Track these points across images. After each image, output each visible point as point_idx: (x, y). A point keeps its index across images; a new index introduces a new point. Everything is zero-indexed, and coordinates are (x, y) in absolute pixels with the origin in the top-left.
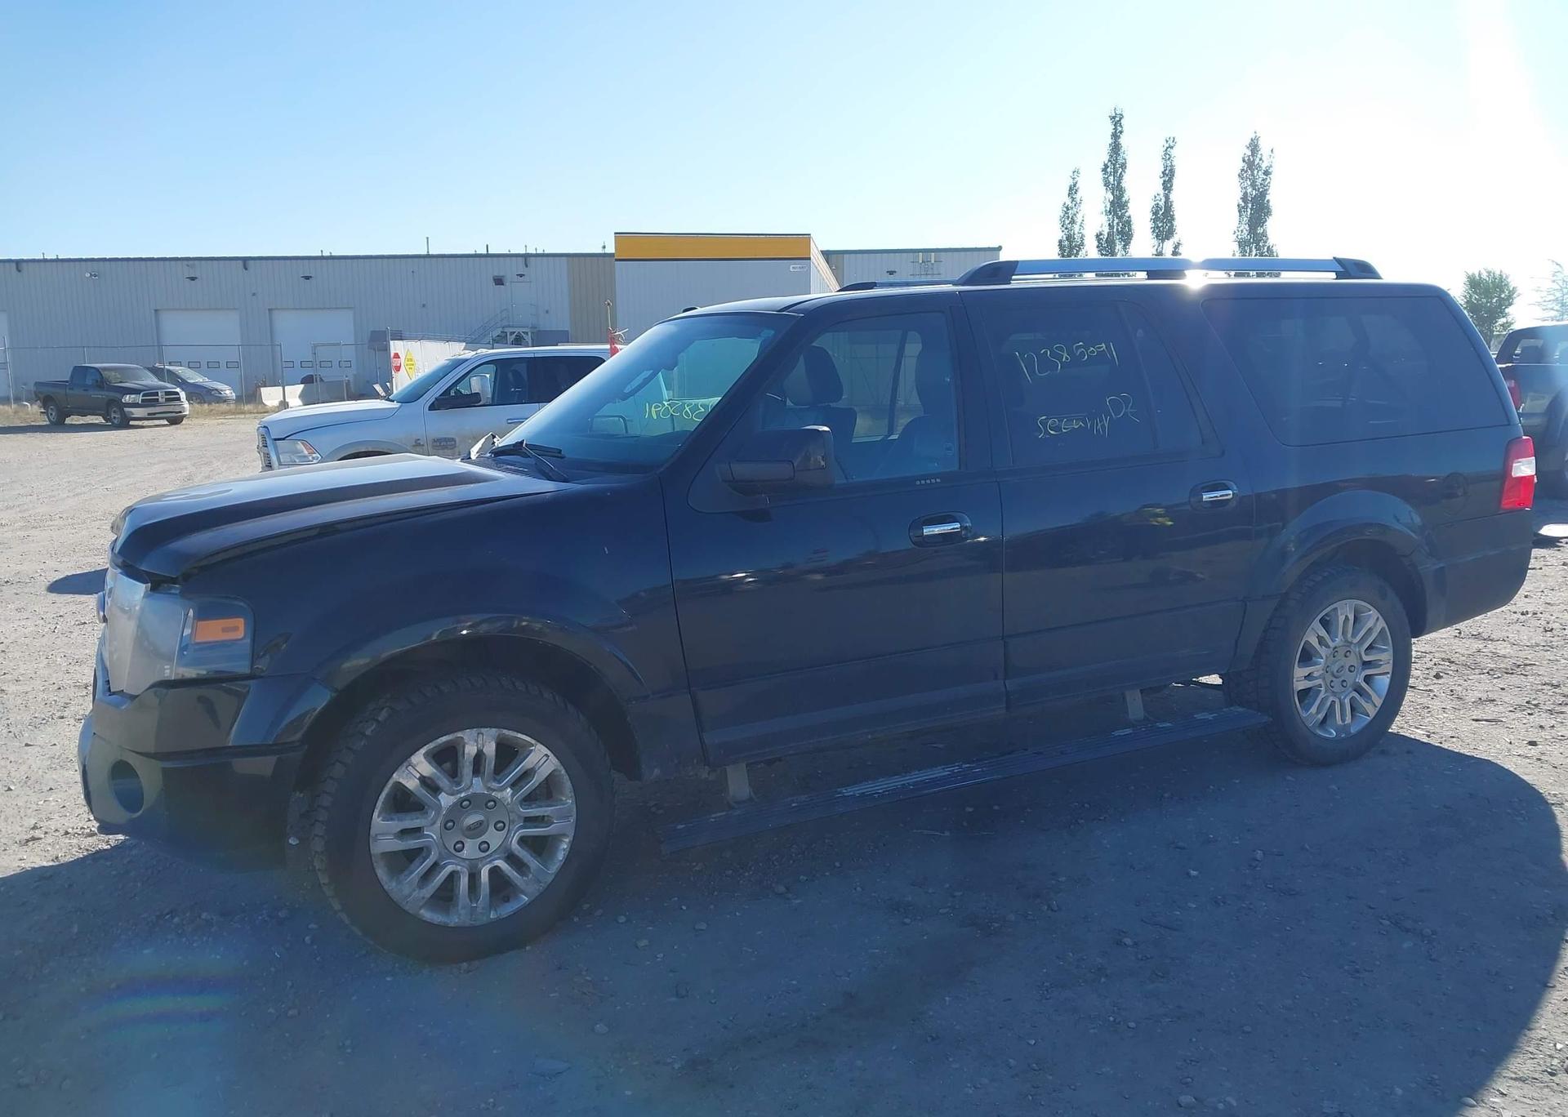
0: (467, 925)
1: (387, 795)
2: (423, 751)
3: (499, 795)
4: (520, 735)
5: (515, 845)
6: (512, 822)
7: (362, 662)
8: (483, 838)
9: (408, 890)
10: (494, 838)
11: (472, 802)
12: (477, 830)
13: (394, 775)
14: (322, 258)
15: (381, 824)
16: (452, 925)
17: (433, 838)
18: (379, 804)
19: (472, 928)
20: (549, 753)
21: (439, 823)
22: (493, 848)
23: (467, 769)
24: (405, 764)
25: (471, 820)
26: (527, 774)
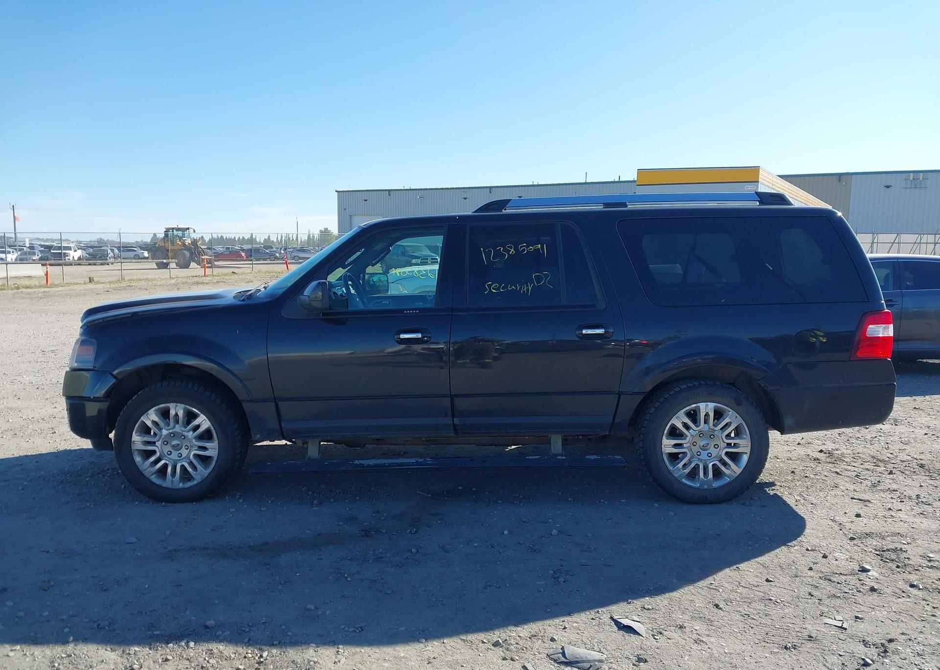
0: (170, 487)
1: (139, 426)
2: (153, 409)
3: (186, 434)
4: (194, 409)
5: (191, 457)
6: (192, 447)
7: (128, 369)
8: (180, 452)
9: (146, 466)
10: (185, 452)
11: (174, 435)
12: (177, 448)
13: (142, 418)
14: (533, 186)
15: (136, 438)
16: (164, 486)
17: (158, 448)
18: (135, 428)
19: (172, 489)
20: (206, 419)
21: (161, 440)
22: (183, 457)
23: (172, 420)
24: (146, 414)
25: (174, 442)
26: (197, 427)
